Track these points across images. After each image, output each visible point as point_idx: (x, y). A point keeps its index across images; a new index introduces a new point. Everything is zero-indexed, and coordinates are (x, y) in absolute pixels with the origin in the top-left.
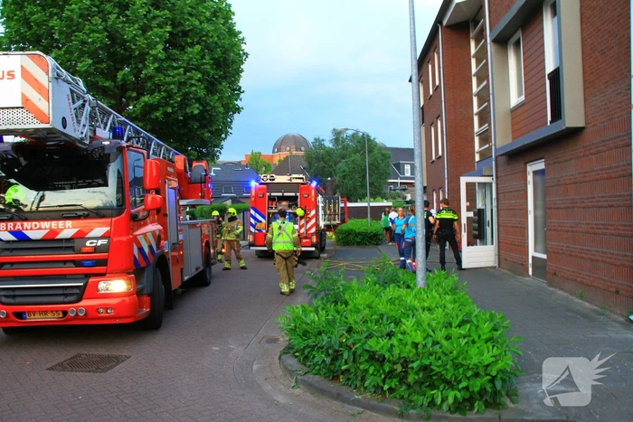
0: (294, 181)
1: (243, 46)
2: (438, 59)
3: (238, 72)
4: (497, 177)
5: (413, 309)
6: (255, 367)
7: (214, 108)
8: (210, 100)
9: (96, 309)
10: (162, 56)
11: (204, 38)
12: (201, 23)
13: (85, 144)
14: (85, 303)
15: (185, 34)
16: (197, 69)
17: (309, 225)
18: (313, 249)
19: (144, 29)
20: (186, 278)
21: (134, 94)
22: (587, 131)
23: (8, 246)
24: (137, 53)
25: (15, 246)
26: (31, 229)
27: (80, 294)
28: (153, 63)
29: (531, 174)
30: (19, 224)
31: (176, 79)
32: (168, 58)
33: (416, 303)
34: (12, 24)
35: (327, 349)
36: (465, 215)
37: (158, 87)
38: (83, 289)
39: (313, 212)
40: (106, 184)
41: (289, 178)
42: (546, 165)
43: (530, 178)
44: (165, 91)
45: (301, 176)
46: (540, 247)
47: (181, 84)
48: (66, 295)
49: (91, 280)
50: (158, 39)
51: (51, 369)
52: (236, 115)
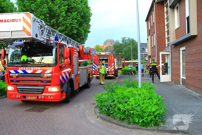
0: (107, 54)
1: (91, 11)
2: (154, 13)
3: (89, 20)
4: (171, 52)
5: (135, 94)
6: (87, 112)
7: (81, 31)
8: (80, 29)
9: (47, 96)
10: (64, 15)
11: (78, 10)
12: (77, 5)
13: (44, 42)
14: (44, 94)
15: (72, 8)
16: (76, 19)
17: (112, 68)
18: (113, 76)
19: (59, 7)
20: (80, 86)
21: (56, 27)
22: (198, 36)
23: (21, 75)
24: (57, 14)
25: (23, 75)
26: (28, 70)
27: (43, 91)
28: (62, 18)
29: (181, 51)
30: (24, 68)
31: (69, 22)
32: (66, 16)
33: (136, 93)
34: (20, 7)
35: (107, 106)
36: (161, 65)
37: (63, 25)
38: (43, 90)
39: (113, 64)
40: (52, 55)
41: (105, 53)
42: (186, 48)
43: (181, 52)
44: (65, 26)
45: (109, 52)
46: (184, 75)
47: (71, 24)
48: (38, 91)
49: (46, 87)
50: (63, 10)
51: (26, 111)
52: (89, 33)
